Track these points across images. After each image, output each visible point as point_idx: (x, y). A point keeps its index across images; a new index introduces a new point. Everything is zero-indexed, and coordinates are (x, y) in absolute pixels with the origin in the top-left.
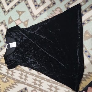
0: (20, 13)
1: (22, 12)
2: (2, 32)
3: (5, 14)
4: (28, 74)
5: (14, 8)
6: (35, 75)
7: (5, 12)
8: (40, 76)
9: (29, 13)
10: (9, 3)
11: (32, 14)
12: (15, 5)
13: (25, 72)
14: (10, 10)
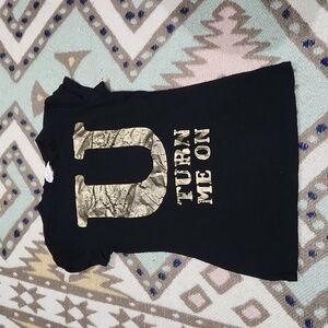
0: (71, 61)
1: (80, 56)
2: (17, 154)
3: (16, 77)
4: (148, 312)
5: (44, 45)
6: (176, 316)
7: (12, 68)
8: (199, 315)
9: (107, 53)
10: (21, 28)
11: (121, 57)
12: (47, 33)
13: (132, 304)
14: (31, 56)
